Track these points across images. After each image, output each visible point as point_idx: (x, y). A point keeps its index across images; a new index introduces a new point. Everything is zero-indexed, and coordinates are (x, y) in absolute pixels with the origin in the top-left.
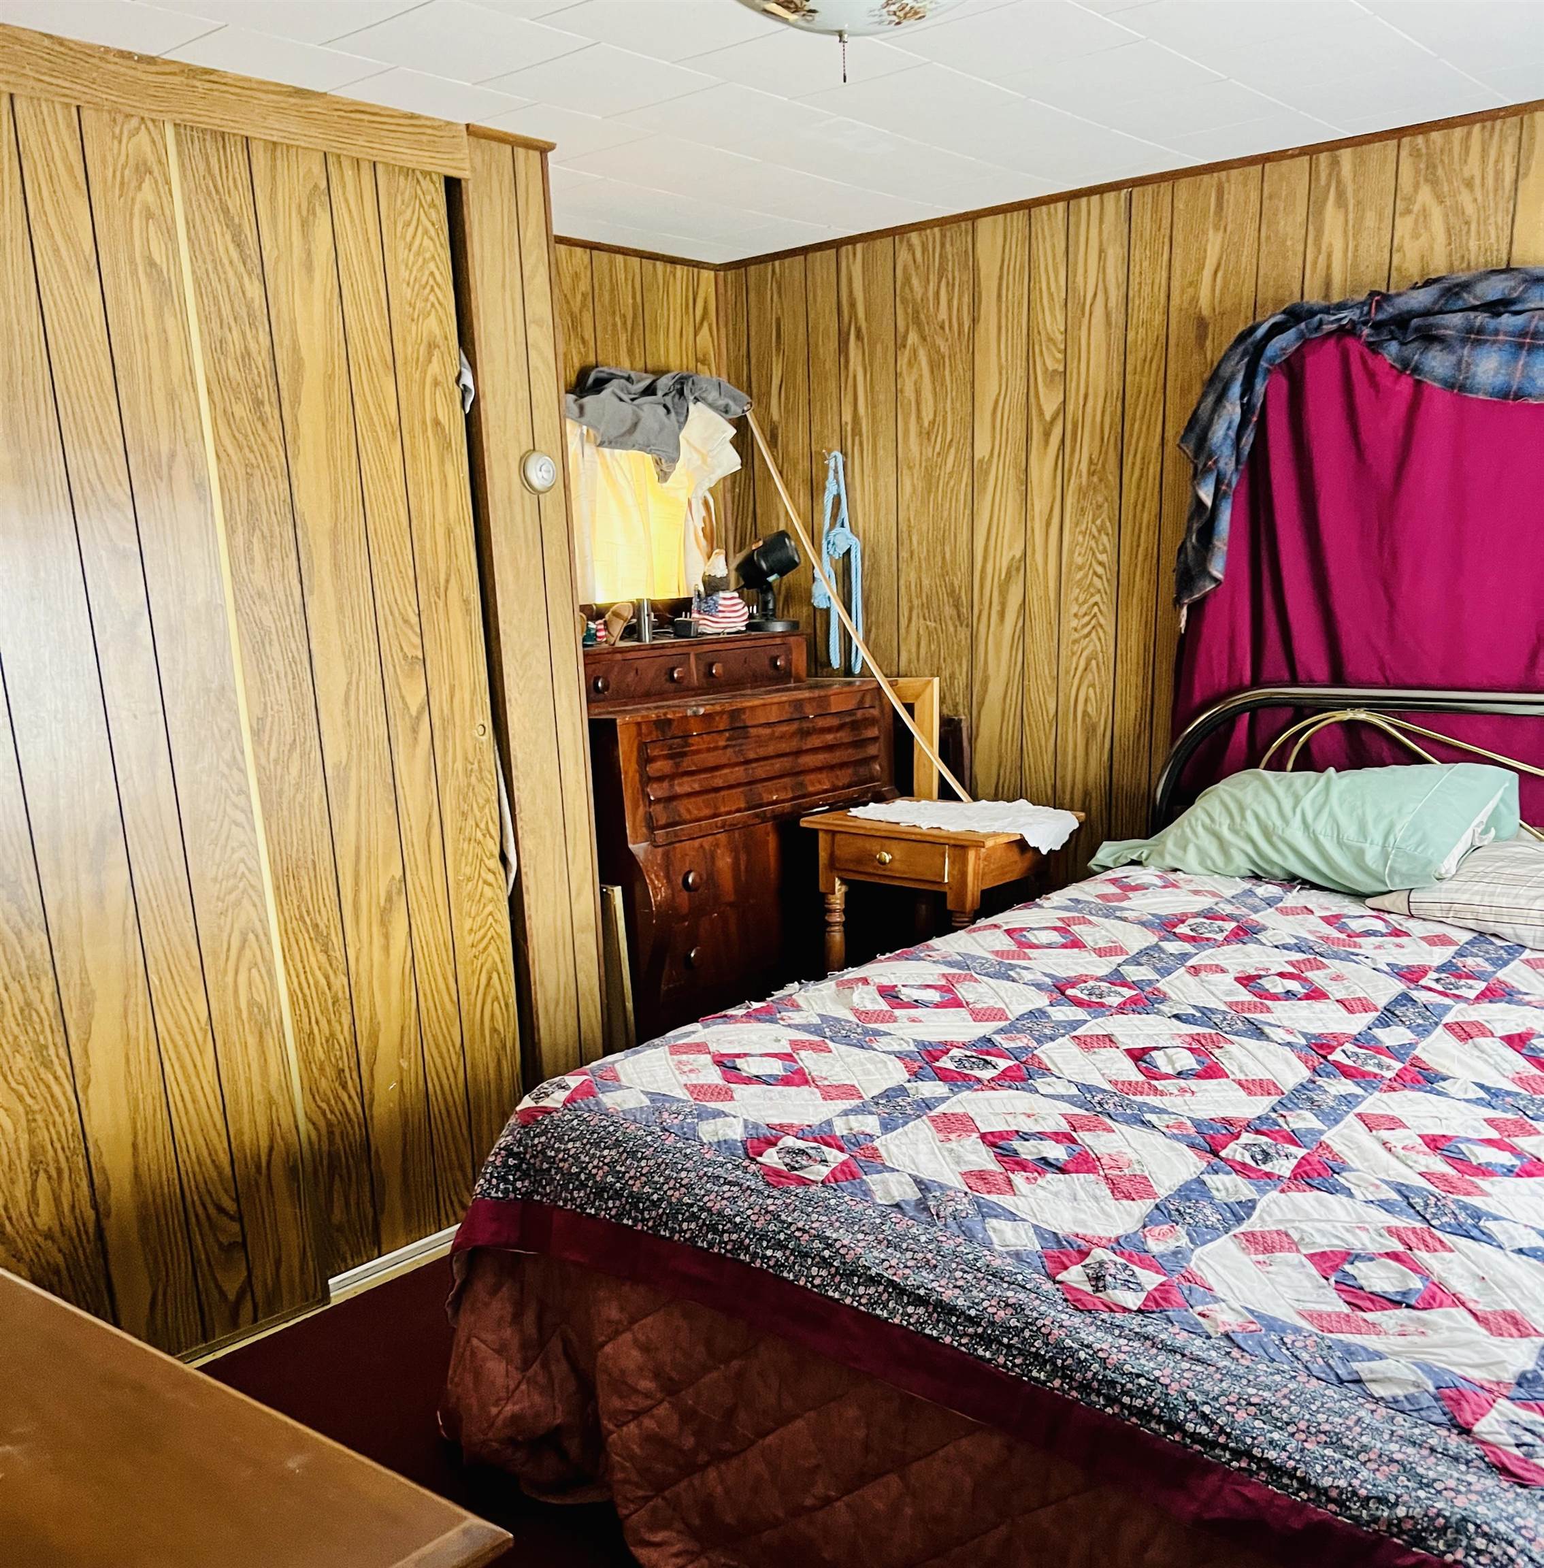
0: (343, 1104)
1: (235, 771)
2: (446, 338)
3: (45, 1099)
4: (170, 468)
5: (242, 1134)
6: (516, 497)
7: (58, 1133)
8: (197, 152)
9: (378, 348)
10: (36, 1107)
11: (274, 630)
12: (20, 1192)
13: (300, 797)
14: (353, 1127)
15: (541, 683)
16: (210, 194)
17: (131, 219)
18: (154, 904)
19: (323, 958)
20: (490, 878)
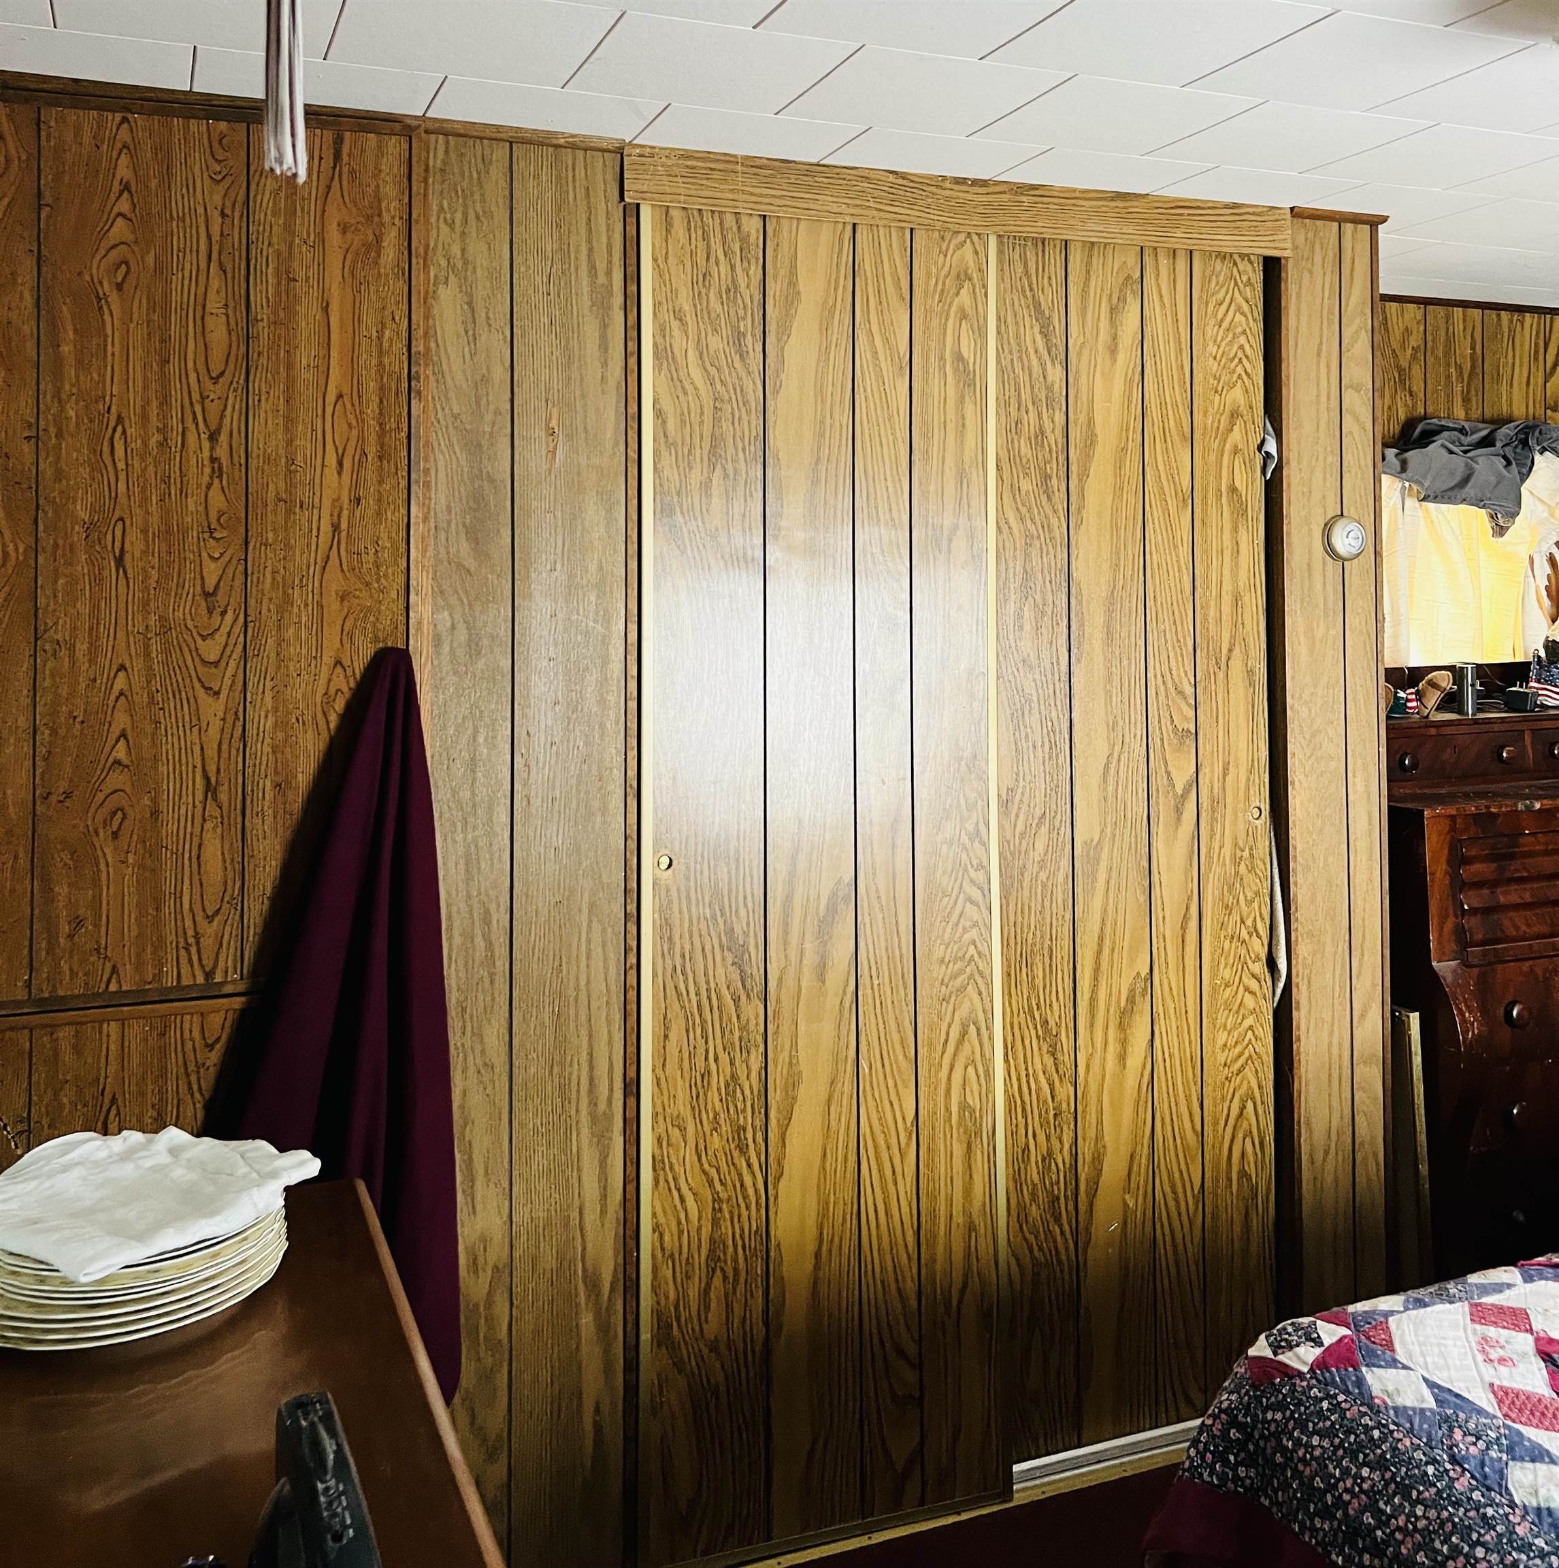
0: (1055, 1241)
1: (976, 844)
2: (1251, 407)
3: (734, 1186)
4: (950, 540)
5: (935, 1261)
6: (1317, 565)
7: (742, 1230)
8: (1017, 257)
9: (1177, 418)
10: (724, 1195)
11: (1035, 698)
12: (693, 1292)
13: (1043, 876)
14: (1062, 1271)
15: (1333, 764)
16: (1024, 292)
17: (947, 320)
18: (876, 982)
19: (1049, 1061)
20: (1254, 985)
